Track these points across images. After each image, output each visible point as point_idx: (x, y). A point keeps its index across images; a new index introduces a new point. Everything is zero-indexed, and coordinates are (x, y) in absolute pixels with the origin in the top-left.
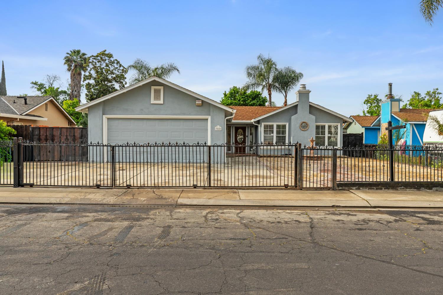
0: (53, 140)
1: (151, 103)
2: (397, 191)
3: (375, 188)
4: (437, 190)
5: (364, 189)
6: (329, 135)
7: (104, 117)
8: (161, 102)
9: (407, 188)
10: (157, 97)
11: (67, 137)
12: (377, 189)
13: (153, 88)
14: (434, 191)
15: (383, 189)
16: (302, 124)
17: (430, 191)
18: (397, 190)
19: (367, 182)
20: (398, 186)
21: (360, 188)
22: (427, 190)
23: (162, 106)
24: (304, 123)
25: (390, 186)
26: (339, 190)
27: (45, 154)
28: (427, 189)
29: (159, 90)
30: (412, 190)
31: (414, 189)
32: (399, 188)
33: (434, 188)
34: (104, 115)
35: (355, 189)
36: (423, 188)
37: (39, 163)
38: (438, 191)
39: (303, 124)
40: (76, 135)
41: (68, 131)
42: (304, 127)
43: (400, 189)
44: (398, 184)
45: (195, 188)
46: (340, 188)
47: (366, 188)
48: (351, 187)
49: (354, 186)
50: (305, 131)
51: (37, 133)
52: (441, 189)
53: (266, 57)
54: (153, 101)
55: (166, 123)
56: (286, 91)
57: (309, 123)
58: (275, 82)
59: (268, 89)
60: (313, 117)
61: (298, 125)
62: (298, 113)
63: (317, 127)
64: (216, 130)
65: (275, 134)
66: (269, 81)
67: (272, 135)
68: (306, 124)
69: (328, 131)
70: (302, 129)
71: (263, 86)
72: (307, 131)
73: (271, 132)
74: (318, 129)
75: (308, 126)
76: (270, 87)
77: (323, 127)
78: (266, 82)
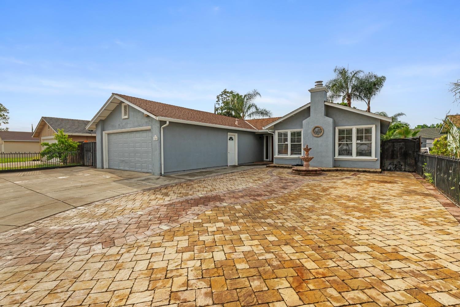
7: (104, 132)
8: (127, 117)
10: (126, 113)
13: (123, 105)
16: (314, 129)
23: (128, 120)
24: (316, 127)
29: (126, 106)
39: (316, 129)
42: (317, 133)
51: (85, 146)
54: (123, 117)
56: (369, 99)
57: (324, 127)
58: (354, 91)
59: (348, 99)
60: (330, 120)
61: (310, 131)
62: (310, 116)
63: (341, 132)
64: (154, 140)
65: (289, 143)
66: (348, 91)
67: (286, 143)
68: (319, 129)
69: (357, 136)
70: (314, 135)
71: (342, 97)
72: (321, 137)
73: (286, 140)
74: (342, 135)
75: (323, 132)
76: (349, 97)
77: (350, 132)
78: (345, 93)
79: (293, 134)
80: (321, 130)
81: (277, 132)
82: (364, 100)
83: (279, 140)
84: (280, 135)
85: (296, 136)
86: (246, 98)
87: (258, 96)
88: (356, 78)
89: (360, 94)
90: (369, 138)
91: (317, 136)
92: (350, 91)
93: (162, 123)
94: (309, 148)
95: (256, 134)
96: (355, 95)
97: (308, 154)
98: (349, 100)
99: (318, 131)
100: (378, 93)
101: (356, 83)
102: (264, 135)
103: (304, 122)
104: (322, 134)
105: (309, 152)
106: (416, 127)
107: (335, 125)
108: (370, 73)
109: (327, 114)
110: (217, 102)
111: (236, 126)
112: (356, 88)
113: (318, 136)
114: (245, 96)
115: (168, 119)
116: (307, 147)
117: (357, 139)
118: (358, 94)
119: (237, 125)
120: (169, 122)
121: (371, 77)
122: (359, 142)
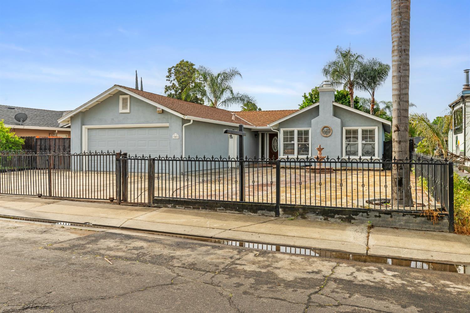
0: (50, 150)
1: (120, 112)
2: (215, 213)
3: (191, 207)
4: (263, 215)
5: (180, 208)
6: (363, 141)
7: (84, 127)
8: (128, 111)
9: (226, 210)
10: (125, 106)
11: (59, 147)
12: (194, 208)
13: (121, 97)
14: (260, 215)
15: (201, 209)
16: (323, 129)
17: (255, 214)
18: (216, 211)
19: (185, 199)
20: (217, 205)
21: (176, 206)
22: (252, 214)
23: (129, 114)
24: (325, 127)
25: (207, 206)
26: (154, 207)
27: (44, 162)
28: (250, 212)
29: (127, 99)
30: (232, 212)
31: (236, 211)
32: (218, 208)
33: (259, 212)
34: (83, 125)
35: (170, 207)
36: (246, 211)
37: (39, 171)
38: (265, 216)
39: (325, 129)
40: (65, 145)
41: (60, 142)
42: (326, 133)
43: (219, 210)
44: (217, 204)
45: (39, 197)
46: (156, 205)
47: (182, 207)
48: (167, 204)
49: (170, 204)
50: (327, 137)
51: (39, 143)
52: (268, 214)
53: (344, 49)
54: (121, 111)
55: (134, 131)
56: (373, 89)
57: (333, 127)
58: (357, 79)
59: (349, 88)
60: (338, 121)
61: (319, 130)
62: (318, 115)
63: (348, 132)
64: (174, 138)
65: (296, 142)
66: (350, 77)
67: (292, 142)
68: (328, 129)
69: (362, 137)
70: (324, 135)
71: (343, 85)
72: (330, 137)
73: (292, 139)
74: (349, 135)
75: (331, 132)
76: (352, 85)
77: (356, 132)
78: (346, 79)
79: (300, 133)
80: (329, 129)
81: (282, 130)
82: (367, 90)
83: (285, 139)
84: (285, 133)
85: (304, 135)
86: (219, 77)
87: (237, 77)
88: (359, 62)
89: (363, 83)
90: (372, 139)
91: (325, 135)
92: (352, 78)
93: (184, 121)
94: (322, 148)
95: (252, 130)
96: (358, 83)
97: (320, 154)
98: (351, 89)
99: (326, 131)
100: (382, 82)
101: (359, 70)
102: (259, 132)
103: (313, 121)
104: (330, 134)
105: (322, 152)
106: (435, 120)
107: (343, 125)
108: (374, 59)
109: (335, 115)
110: (168, 77)
111: (232, 121)
112: (358, 75)
113: (327, 136)
114: (219, 75)
115: (192, 118)
116: (320, 147)
117: (363, 140)
118: (361, 82)
119: (234, 120)
120: (193, 121)
121: (375, 64)
122: (364, 142)
